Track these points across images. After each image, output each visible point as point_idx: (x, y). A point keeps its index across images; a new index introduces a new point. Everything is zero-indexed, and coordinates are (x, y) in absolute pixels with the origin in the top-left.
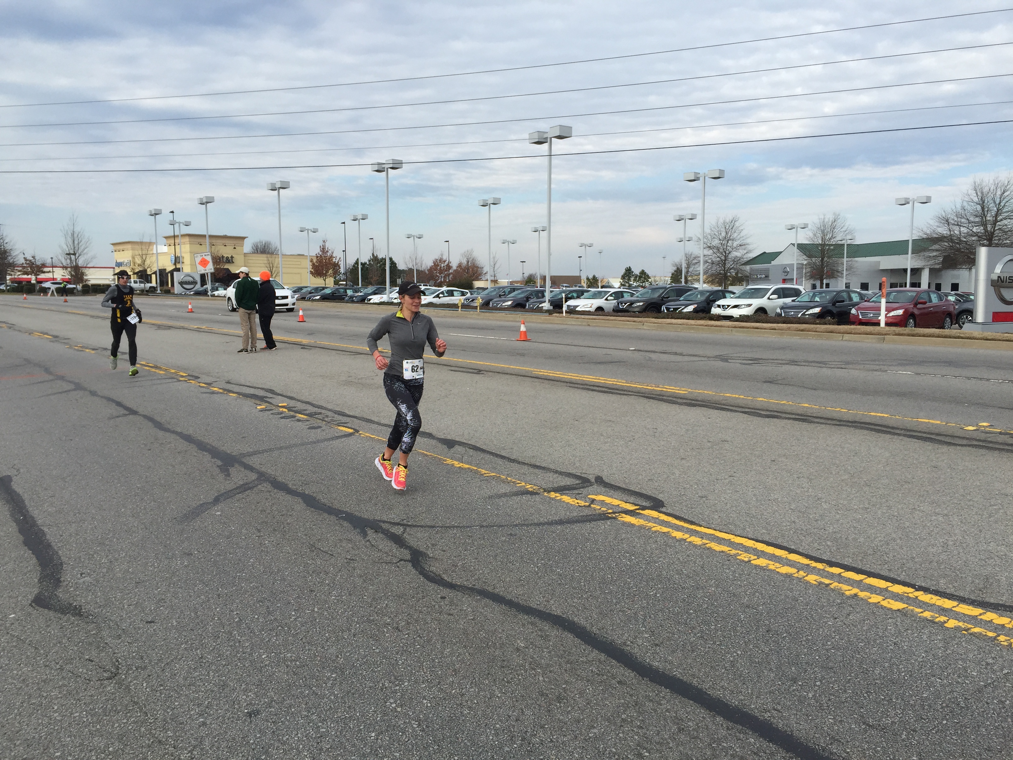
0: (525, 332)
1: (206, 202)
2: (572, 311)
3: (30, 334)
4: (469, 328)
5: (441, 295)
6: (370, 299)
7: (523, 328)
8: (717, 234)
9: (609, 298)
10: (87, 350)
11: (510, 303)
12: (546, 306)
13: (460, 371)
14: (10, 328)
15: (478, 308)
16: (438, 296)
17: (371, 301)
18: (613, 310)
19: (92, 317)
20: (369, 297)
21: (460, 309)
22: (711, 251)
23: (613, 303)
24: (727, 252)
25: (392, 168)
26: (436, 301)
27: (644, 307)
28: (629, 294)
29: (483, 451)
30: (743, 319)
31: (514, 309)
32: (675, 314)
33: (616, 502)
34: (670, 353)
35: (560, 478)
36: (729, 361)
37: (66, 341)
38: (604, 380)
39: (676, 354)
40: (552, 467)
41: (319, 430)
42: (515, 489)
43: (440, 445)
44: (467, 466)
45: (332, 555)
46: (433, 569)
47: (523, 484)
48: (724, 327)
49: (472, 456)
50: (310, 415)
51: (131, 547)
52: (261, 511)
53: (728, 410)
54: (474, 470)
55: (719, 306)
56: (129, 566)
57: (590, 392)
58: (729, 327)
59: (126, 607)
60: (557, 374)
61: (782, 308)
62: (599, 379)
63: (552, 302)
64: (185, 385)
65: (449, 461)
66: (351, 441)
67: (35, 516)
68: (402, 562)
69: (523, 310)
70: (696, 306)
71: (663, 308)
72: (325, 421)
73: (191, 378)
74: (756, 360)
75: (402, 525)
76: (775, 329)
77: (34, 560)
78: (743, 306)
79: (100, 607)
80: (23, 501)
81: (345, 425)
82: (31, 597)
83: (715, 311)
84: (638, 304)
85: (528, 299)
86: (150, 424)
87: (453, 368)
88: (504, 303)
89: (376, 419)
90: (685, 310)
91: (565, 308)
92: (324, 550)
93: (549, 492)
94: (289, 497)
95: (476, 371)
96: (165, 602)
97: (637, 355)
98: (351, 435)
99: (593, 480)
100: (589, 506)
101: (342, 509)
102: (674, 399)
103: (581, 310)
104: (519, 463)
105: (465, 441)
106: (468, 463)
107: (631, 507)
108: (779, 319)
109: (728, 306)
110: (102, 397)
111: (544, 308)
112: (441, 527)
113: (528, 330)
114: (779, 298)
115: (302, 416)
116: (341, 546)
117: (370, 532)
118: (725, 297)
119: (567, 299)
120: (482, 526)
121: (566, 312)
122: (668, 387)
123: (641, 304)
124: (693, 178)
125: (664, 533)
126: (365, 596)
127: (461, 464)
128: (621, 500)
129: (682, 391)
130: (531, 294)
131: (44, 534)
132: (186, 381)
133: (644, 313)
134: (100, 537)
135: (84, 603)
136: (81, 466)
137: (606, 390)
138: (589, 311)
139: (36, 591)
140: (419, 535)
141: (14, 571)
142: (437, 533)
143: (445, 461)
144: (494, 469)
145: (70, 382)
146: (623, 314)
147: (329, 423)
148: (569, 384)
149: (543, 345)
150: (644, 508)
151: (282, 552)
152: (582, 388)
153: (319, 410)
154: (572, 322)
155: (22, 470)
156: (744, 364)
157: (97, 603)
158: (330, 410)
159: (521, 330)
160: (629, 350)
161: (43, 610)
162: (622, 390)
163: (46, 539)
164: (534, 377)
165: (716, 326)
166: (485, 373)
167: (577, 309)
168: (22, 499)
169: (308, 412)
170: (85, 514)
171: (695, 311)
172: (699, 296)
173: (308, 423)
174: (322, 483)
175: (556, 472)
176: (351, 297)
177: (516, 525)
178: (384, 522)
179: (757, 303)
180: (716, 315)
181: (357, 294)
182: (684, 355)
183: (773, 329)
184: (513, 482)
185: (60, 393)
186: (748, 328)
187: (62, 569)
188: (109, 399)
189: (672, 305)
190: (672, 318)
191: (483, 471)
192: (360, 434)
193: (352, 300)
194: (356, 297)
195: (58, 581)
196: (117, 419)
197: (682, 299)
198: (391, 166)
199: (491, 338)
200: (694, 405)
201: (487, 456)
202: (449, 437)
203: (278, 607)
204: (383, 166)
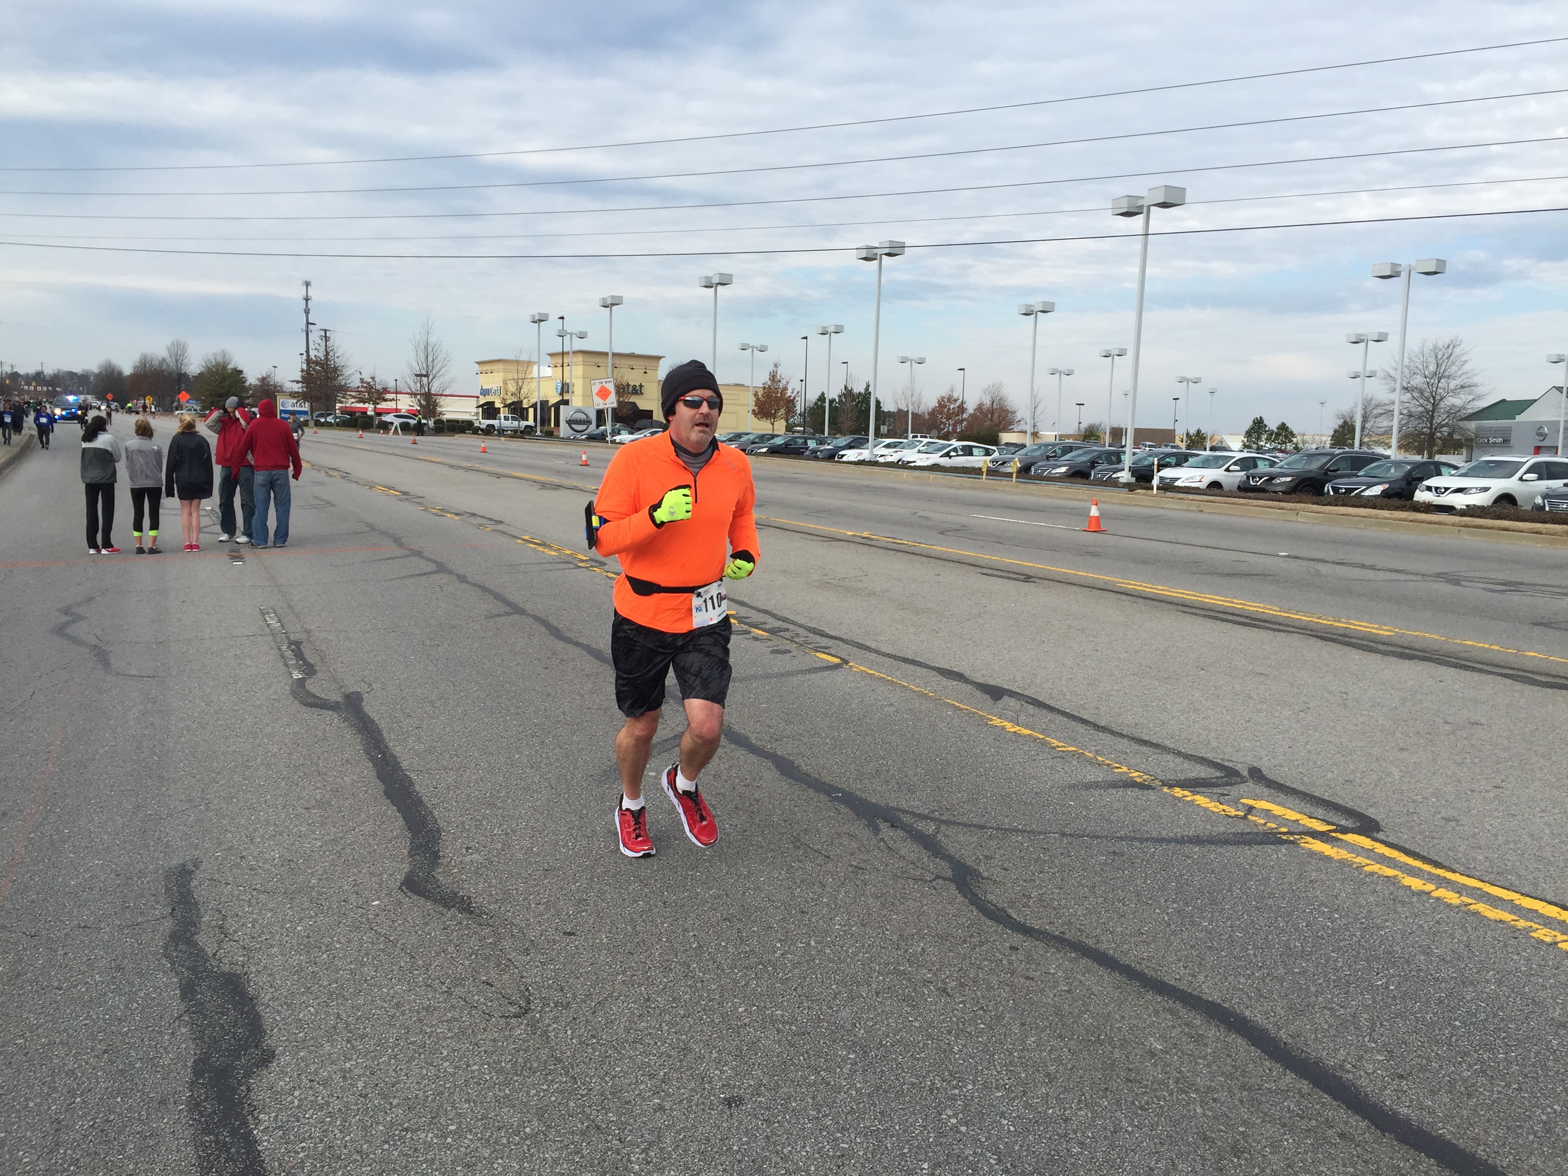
0: (1097, 519)
1: (610, 304)
2: (1168, 487)
3: (371, 488)
4: (1004, 507)
5: (952, 454)
6: (843, 456)
7: (1094, 512)
8: (1420, 366)
9: (1232, 468)
10: (449, 515)
11: (1063, 469)
12: (1125, 476)
13: (996, 576)
14: (344, 478)
15: (1014, 476)
16: (947, 455)
17: (844, 459)
18: (1239, 488)
19: (452, 466)
20: (841, 453)
21: (984, 476)
22: (1409, 395)
23: (1238, 476)
24: (1438, 397)
25: (889, 254)
26: (945, 462)
27: (1293, 484)
28: (1267, 463)
29: (1051, 709)
30: (1471, 511)
31: (1071, 480)
32: (1348, 499)
33: (1292, 815)
34: (1352, 565)
35: (1187, 765)
36: (1463, 583)
37: (418, 500)
38: (1241, 604)
39: (1363, 566)
40: (1168, 743)
41: (788, 656)
42: (1110, 778)
43: (978, 693)
44: (1027, 732)
45: (829, 857)
46: (991, 897)
47: (1125, 769)
48: (1445, 524)
49: (1033, 716)
50: (773, 631)
51: (533, 814)
52: (714, 776)
53: (1474, 669)
54: (1039, 738)
55: (1429, 489)
56: (532, 843)
57: (1218, 622)
58: (1453, 525)
59: (533, 906)
60: (1156, 589)
61: (1545, 496)
62: (1233, 602)
63: (1134, 471)
64: (587, 573)
65: (997, 722)
66: (838, 676)
67: (398, 755)
68: (940, 881)
69: (1084, 481)
70: (1387, 486)
71: (1328, 488)
72: (796, 643)
73: (594, 564)
74: (1513, 586)
75: (932, 819)
76: (1541, 533)
77: (401, 822)
78: (1474, 490)
79: (496, 902)
80: (380, 733)
81: (827, 651)
82: (400, 877)
83: (1421, 496)
84: (1283, 479)
85: (1093, 464)
86: (543, 629)
87: (984, 571)
88: (1053, 469)
89: (873, 645)
90: (1367, 493)
91: (1155, 482)
92: (816, 847)
93: (1171, 787)
94: (752, 758)
95: (1023, 577)
96: (588, 905)
97: (1294, 565)
98: (836, 667)
99: (1245, 773)
100: (1245, 817)
101: (836, 785)
102: (1372, 644)
103: (1183, 485)
104: (1113, 733)
105: (1018, 690)
106: (1027, 726)
107: (1322, 827)
108: (1538, 514)
109: (1446, 489)
110: (475, 585)
111: (1121, 480)
112: (997, 829)
113: (1103, 514)
114: (1539, 479)
115: (761, 632)
116: (841, 844)
117: (884, 827)
118: (1439, 474)
119: (1161, 466)
120: (1063, 834)
121: (1158, 488)
122: (1357, 623)
123: (1289, 479)
124: (1389, 274)
125: (1387, 877)
126: (887, 930)
127: (1017, 728)
128: (1300, 813)
129: (1384, 632)
130: (1099, 457)
131: (412, 784)
132: (587, 568)
133: (1293, 495)
134: (488, 795)
135: (474, 893)
136: (455, 686)
137: (1247, 621)
138: (1198, 488)
139: (406, 868)
140: (962, 838)
141: (374, 835)
142: (990, 838)
143: (991, 720)
144: (1073, 740)
145: (429, 560)
146: (1256, 494)
147: (801, 645)
148: (1180, 608)
149: (1127, 541)
150: (1345, 830)
151: (752, 845)
152: (1205, 616)
153: (785, 625)
154: (1171, 504)
155: (375, 686)
156: (1490, 590)
157: (491, 895)
158: (801, 626)
159: (1091, 515)
160: (1278, 556)
161: (418, 898)
162: (1276, 623)
163: (415, 791)
164: (1119, 593)
165: (1430, 523)
166: (1038, 581)
167: (1176, 484)
168: (378, 728)
169: (768, 627)
170: (466, 757)
171: (1385, 494)
172: (1393, 470)
173: (769, 643)
174: (800, 740)
175: (1179, 754)
176: (814, 451)
177: (1121, 838)
178: (904, 812)
179: (1499, 485)
180: (1424, 503)
181: (822, 448)
182: (1379, 570)
183: (1536, 533)
184: (1108, 765)
185: (419, 575)
186: (1491, 528)
187: (439, 838)
188: (484, 589)
189: (1343, 484)
190: (1343, 505)
191: (1055, 743)
192: (851, 667)
193: (814, 456)
194: (821, 451)
195: (435, 857)
196: (497, 619)
197: (1361, 473)
198: (887, 251)
199: (1040, 525)
200: (1411, 658)
201: (1059, 718)
202: (991, 682)
203: (753, 931)
204: (875, 251)
